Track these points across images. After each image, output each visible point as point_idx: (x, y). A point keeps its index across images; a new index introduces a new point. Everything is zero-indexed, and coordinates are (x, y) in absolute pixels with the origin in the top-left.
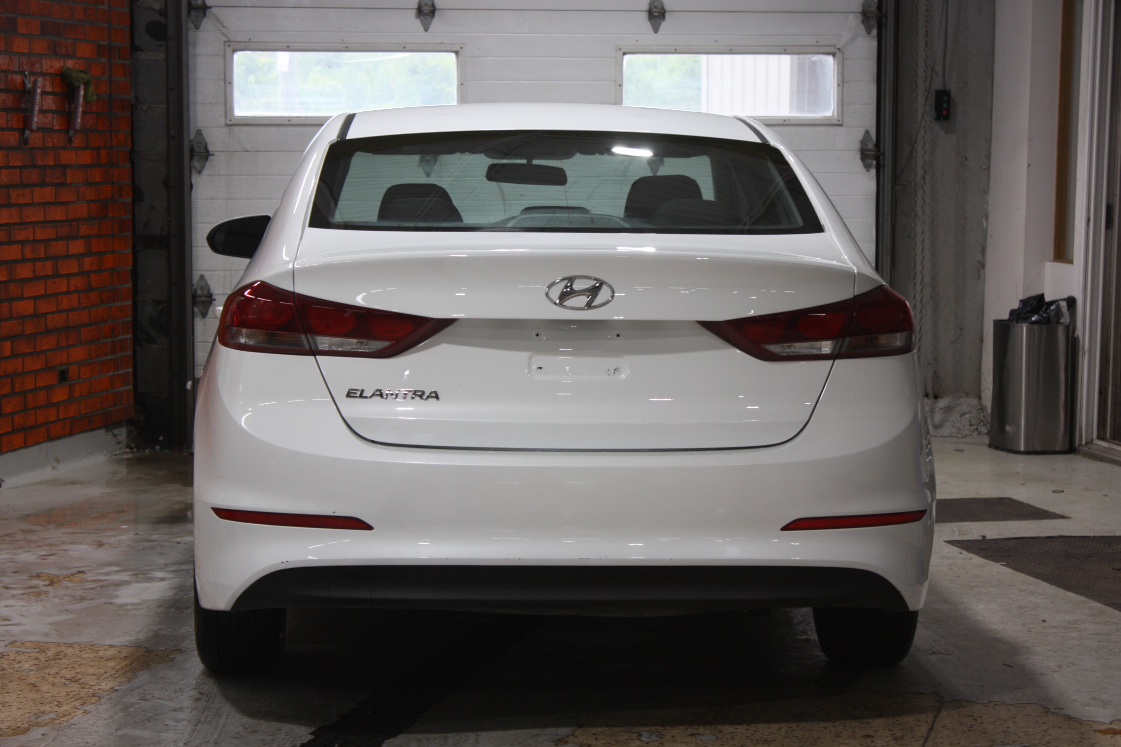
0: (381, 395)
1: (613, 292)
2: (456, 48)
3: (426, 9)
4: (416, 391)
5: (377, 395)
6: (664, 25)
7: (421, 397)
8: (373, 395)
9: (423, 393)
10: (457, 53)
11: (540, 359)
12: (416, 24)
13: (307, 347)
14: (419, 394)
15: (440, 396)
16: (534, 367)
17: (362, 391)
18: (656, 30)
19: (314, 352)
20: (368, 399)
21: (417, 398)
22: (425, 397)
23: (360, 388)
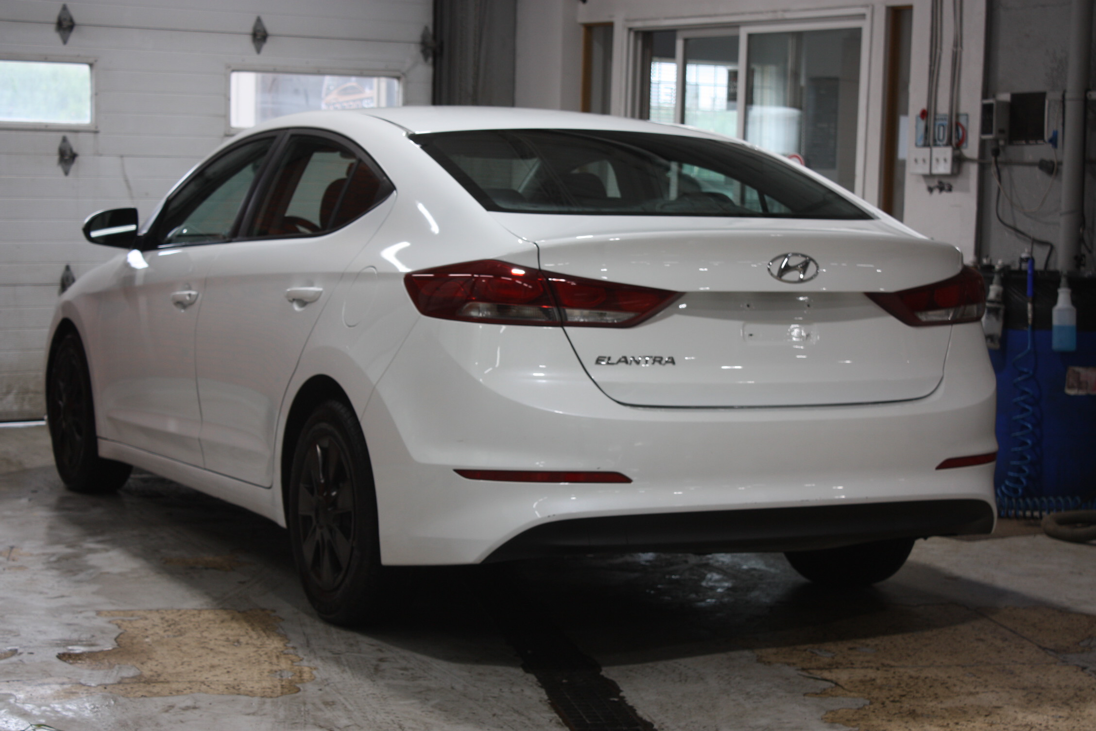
0: (626, 362)
1: (818, 267)
2: (91, 60)
3: (66, 24)
4: (655, 357)
5: (623, 362)
6: (267, 47)
7: (660, 362)
8: (619, 361)
9: (662, 358)
10: (91, 65)
11: (752, 327)
12: (54, 37)
13: (558, 318)
14: (657, 360)
15: (676, 360)
16: (747, 333)
17: (609, 359)
18: (259, 51)
19: (563, 323)
20: (615, 366)
21: (657, 364)
22: (663, 362)
23: (608, 355)
